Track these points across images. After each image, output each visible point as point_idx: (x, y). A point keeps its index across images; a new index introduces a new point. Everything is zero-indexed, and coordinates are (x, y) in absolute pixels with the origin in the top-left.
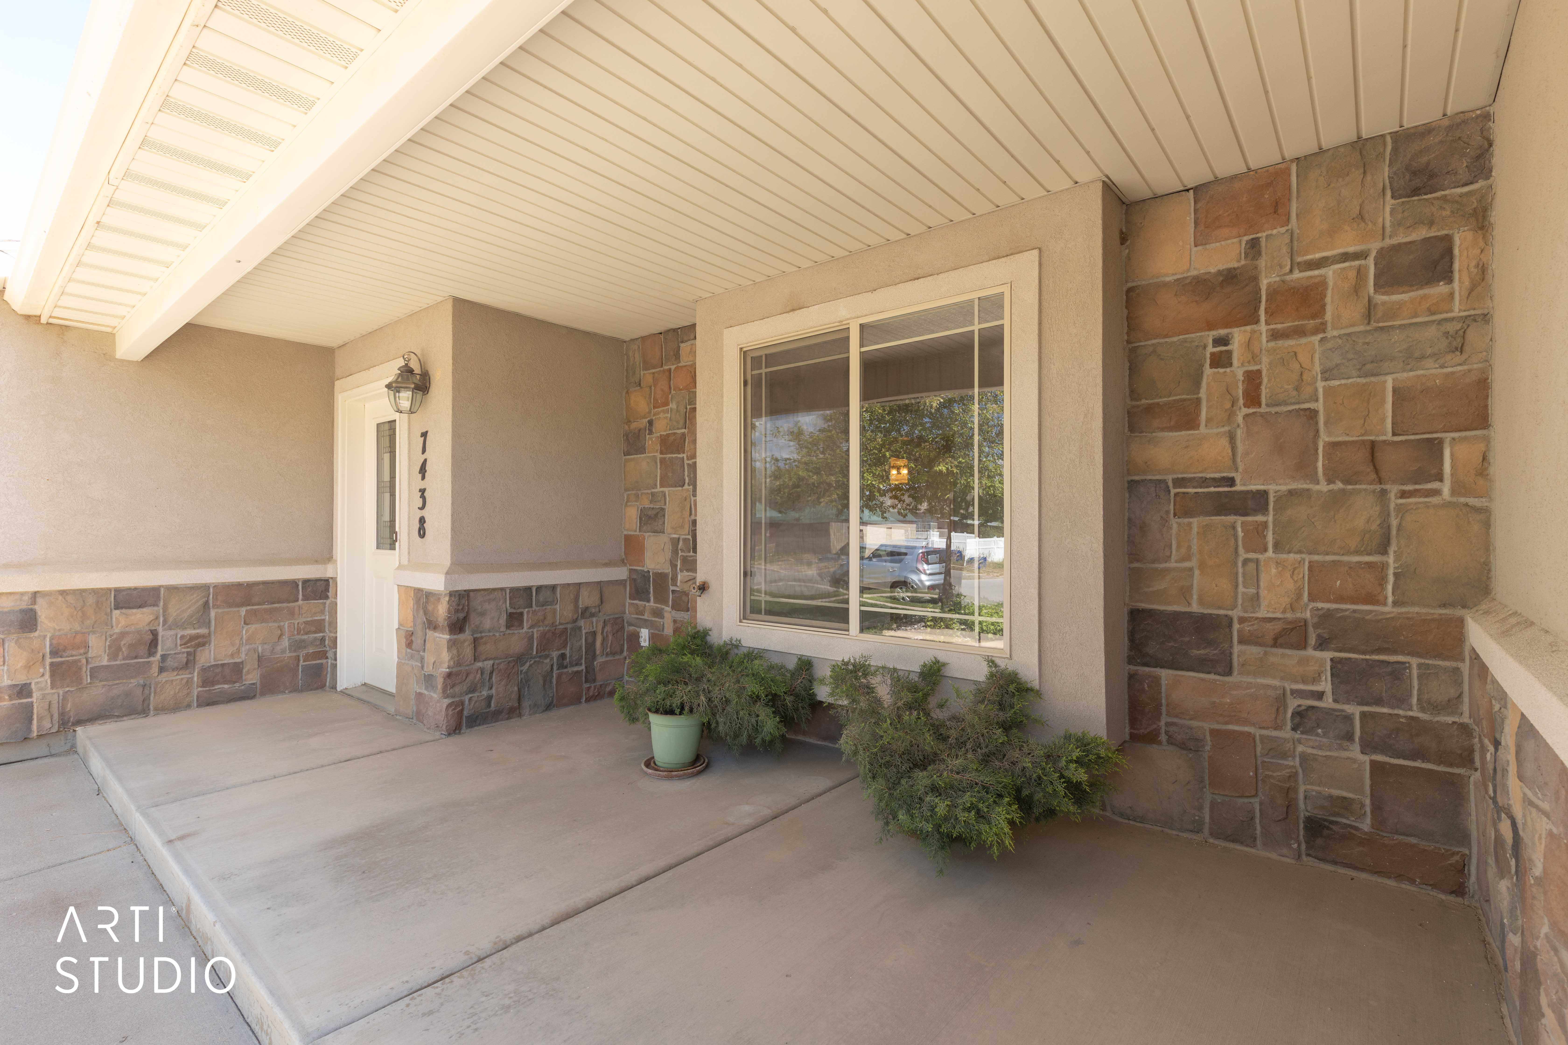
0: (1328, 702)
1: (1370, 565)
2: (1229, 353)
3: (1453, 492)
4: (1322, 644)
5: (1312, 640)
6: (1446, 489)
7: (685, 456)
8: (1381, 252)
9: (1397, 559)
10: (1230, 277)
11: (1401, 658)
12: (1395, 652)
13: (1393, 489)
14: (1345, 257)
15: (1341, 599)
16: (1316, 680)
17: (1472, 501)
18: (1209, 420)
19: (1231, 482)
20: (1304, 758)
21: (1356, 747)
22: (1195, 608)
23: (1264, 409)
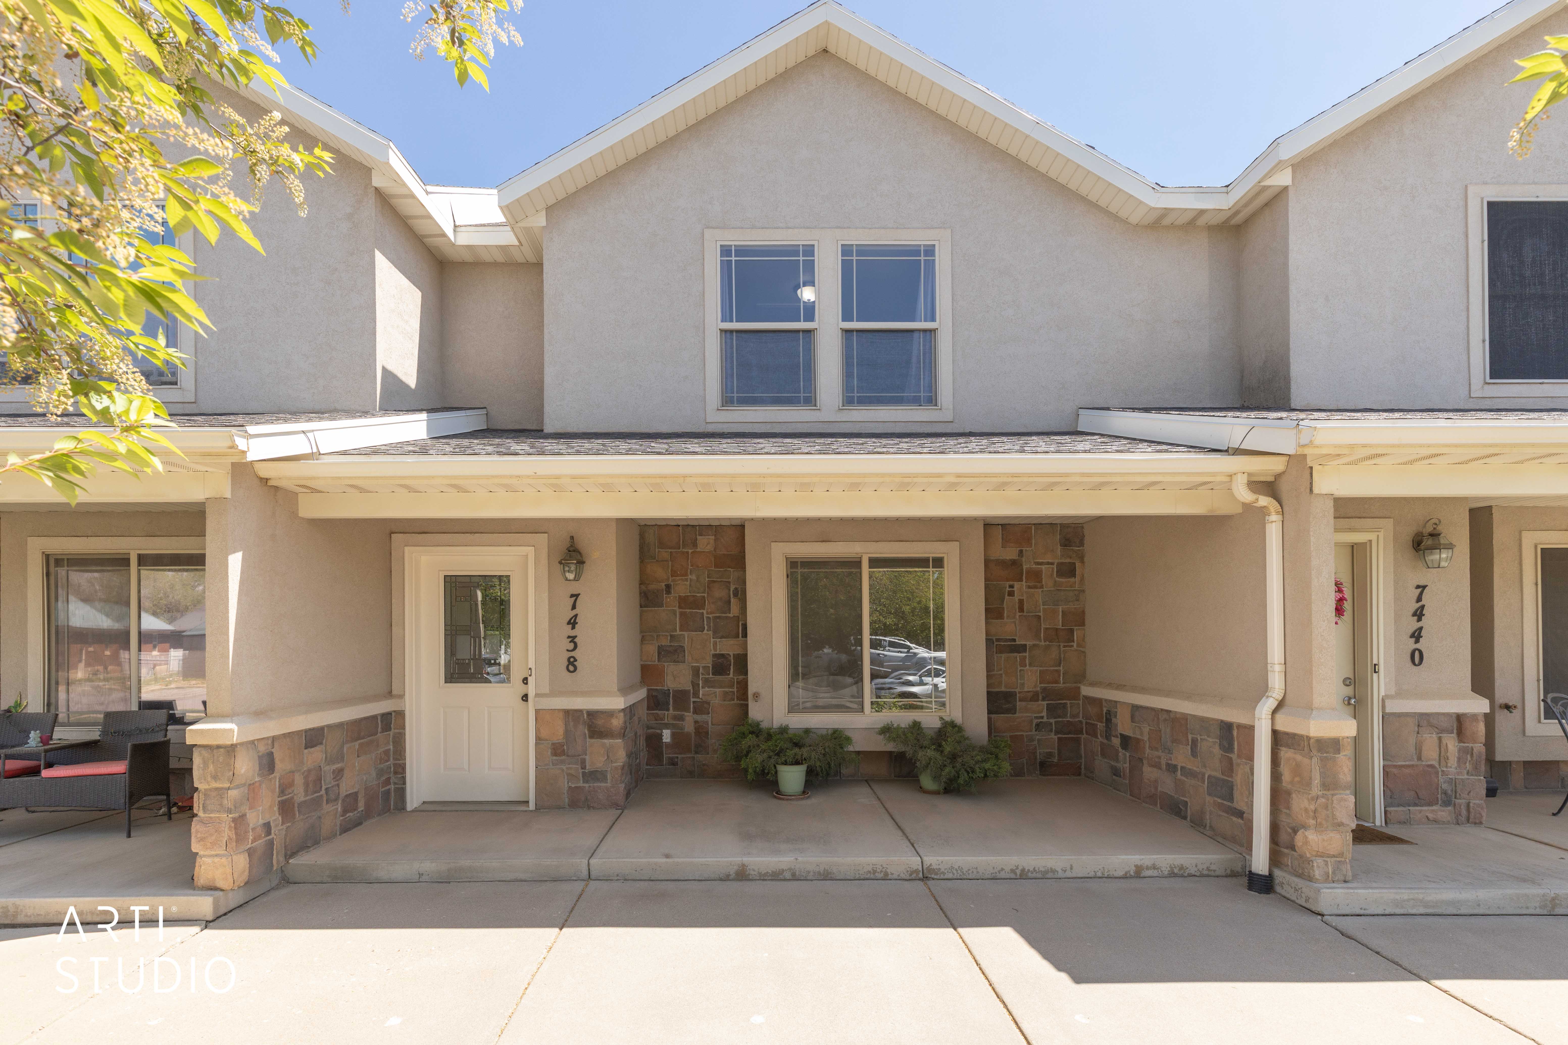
0: (1045, 720)
1: (1056, 670)
2: (1014, 591)
3: (1077, 646)
4: (1043, 699)
5: (1040, 698)
6: (1075, 644)
7: (705, 612)
8: (1058, 563)
9: (1063, 668)
10: (1014, 563)
11: (1065, 701)
12: (1063, 700)
13: (1062, 645)
14: (1048, 563)
15: (1049, 683)
16: (1042, 712)
17: (1081, 649)
18: (1008, 617)
19: (1014, 640)
20: (1039, 740)
21: (1053, 733)
22: (1003, 689)
23: (1025, 614)
